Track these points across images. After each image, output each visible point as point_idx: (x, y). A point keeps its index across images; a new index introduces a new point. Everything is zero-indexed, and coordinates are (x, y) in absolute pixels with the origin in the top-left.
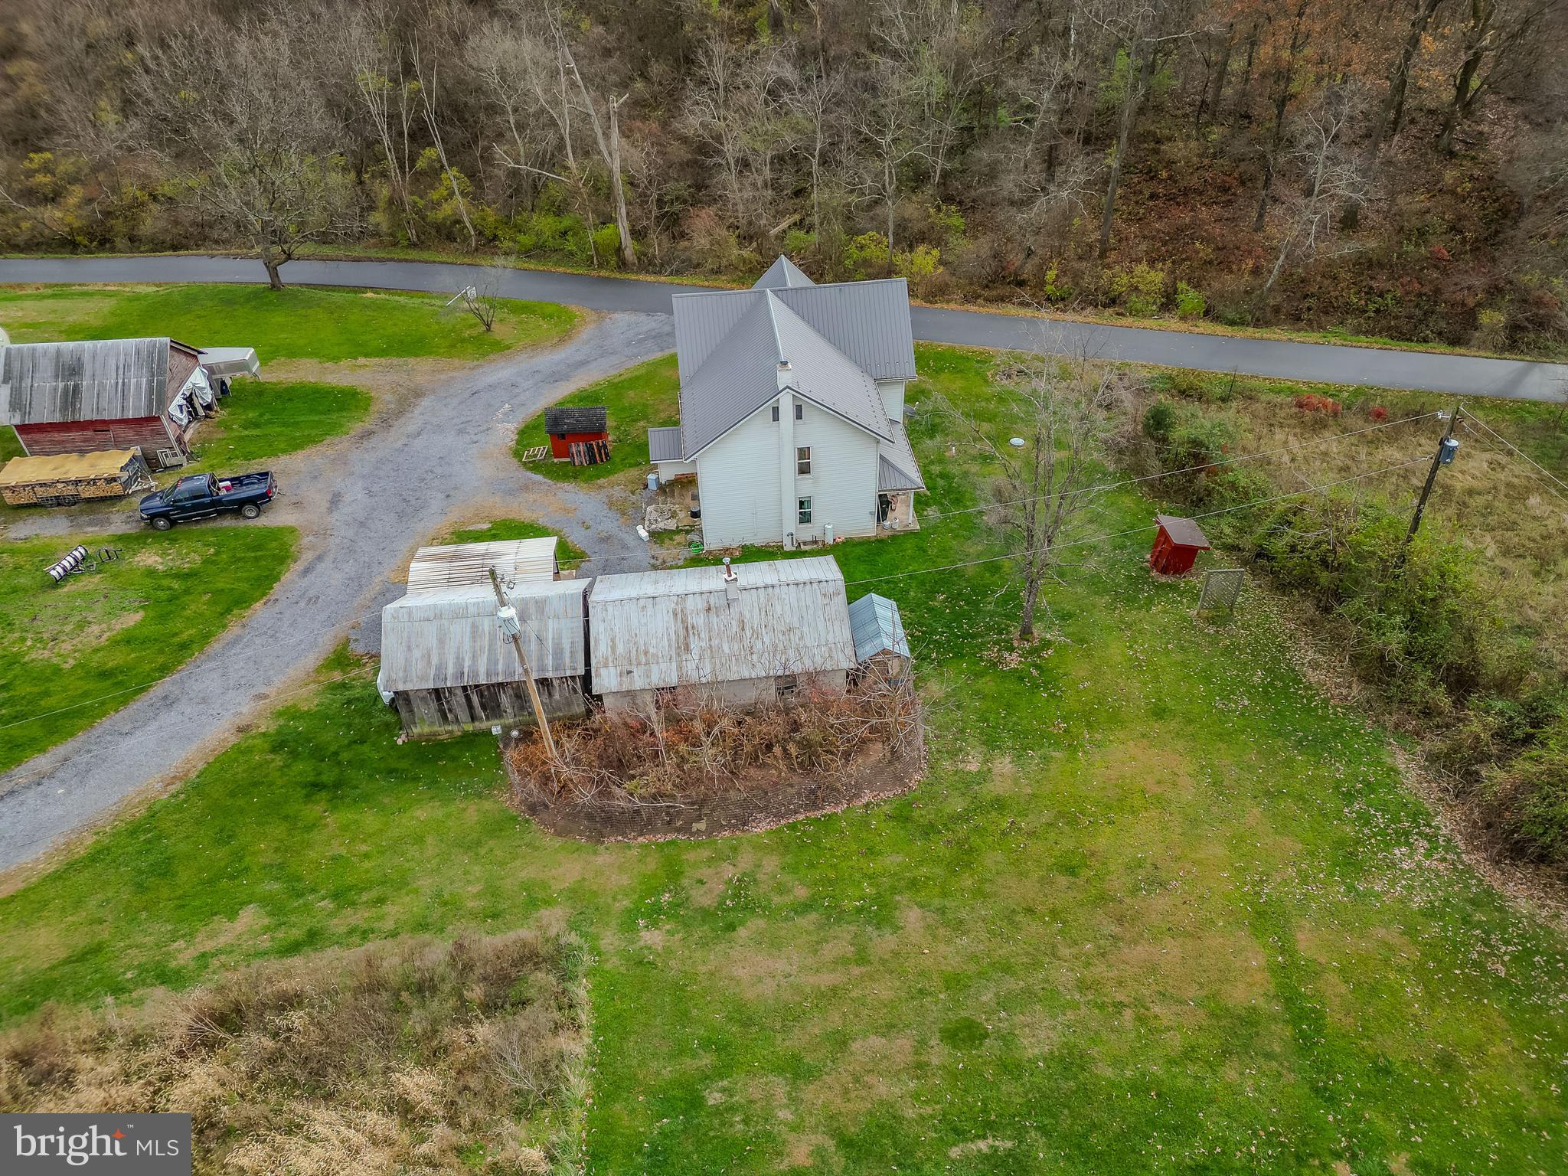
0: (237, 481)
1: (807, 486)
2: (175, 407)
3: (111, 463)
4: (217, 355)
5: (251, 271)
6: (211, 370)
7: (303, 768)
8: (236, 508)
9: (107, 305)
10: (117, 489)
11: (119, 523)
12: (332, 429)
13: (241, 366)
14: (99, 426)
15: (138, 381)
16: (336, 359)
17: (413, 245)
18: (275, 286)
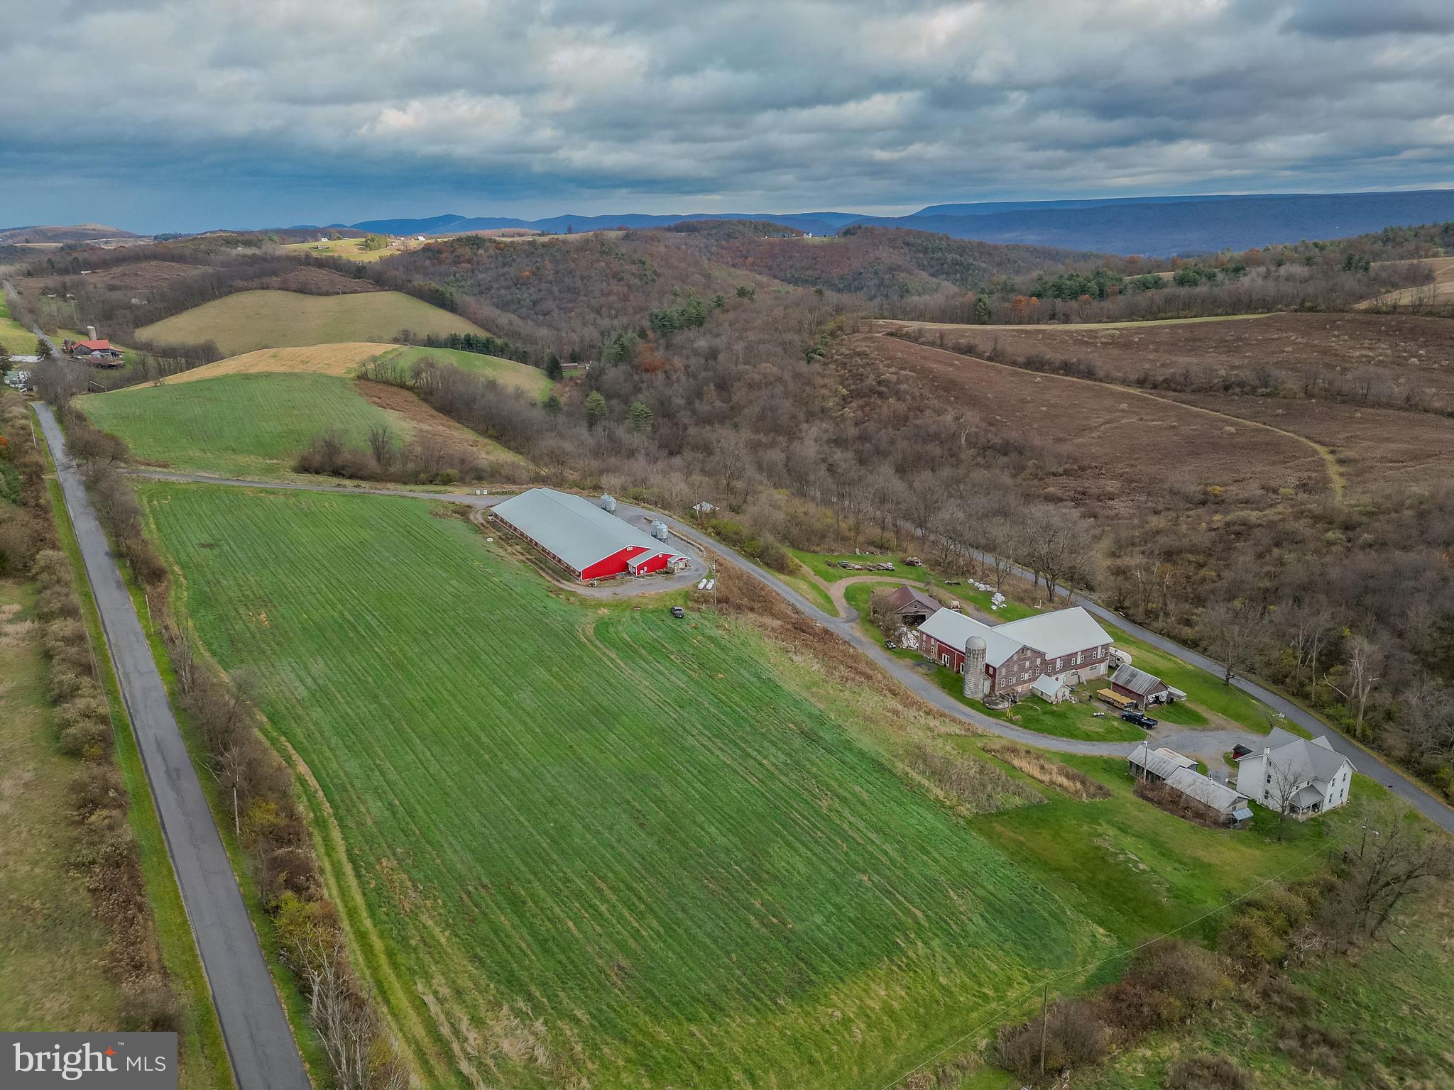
0: (1148, 719)
1: (1269, 787)
2: (1151, 698)
3: (1126, 700)
4: (1173, 690)
5: (1219, 671)
6: (1170, 694)
7: (1105, 766)
8: (1142, 724)
9: (1171, 665)
10: (1122, 707)
11: (1117, 714)
12: (1187, 723)
13: (1179, 697)
14: (1130, 692)
15: (1146, 686)
16: (1212, 709)
17: (1293, 694)
18: (1227, 683)
